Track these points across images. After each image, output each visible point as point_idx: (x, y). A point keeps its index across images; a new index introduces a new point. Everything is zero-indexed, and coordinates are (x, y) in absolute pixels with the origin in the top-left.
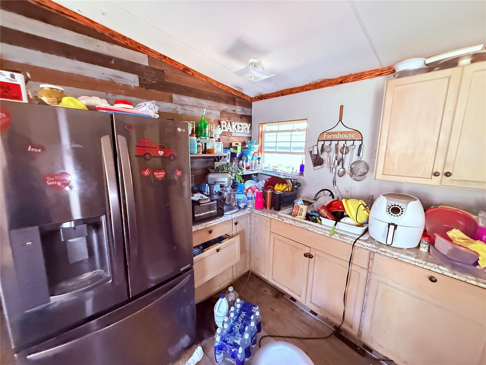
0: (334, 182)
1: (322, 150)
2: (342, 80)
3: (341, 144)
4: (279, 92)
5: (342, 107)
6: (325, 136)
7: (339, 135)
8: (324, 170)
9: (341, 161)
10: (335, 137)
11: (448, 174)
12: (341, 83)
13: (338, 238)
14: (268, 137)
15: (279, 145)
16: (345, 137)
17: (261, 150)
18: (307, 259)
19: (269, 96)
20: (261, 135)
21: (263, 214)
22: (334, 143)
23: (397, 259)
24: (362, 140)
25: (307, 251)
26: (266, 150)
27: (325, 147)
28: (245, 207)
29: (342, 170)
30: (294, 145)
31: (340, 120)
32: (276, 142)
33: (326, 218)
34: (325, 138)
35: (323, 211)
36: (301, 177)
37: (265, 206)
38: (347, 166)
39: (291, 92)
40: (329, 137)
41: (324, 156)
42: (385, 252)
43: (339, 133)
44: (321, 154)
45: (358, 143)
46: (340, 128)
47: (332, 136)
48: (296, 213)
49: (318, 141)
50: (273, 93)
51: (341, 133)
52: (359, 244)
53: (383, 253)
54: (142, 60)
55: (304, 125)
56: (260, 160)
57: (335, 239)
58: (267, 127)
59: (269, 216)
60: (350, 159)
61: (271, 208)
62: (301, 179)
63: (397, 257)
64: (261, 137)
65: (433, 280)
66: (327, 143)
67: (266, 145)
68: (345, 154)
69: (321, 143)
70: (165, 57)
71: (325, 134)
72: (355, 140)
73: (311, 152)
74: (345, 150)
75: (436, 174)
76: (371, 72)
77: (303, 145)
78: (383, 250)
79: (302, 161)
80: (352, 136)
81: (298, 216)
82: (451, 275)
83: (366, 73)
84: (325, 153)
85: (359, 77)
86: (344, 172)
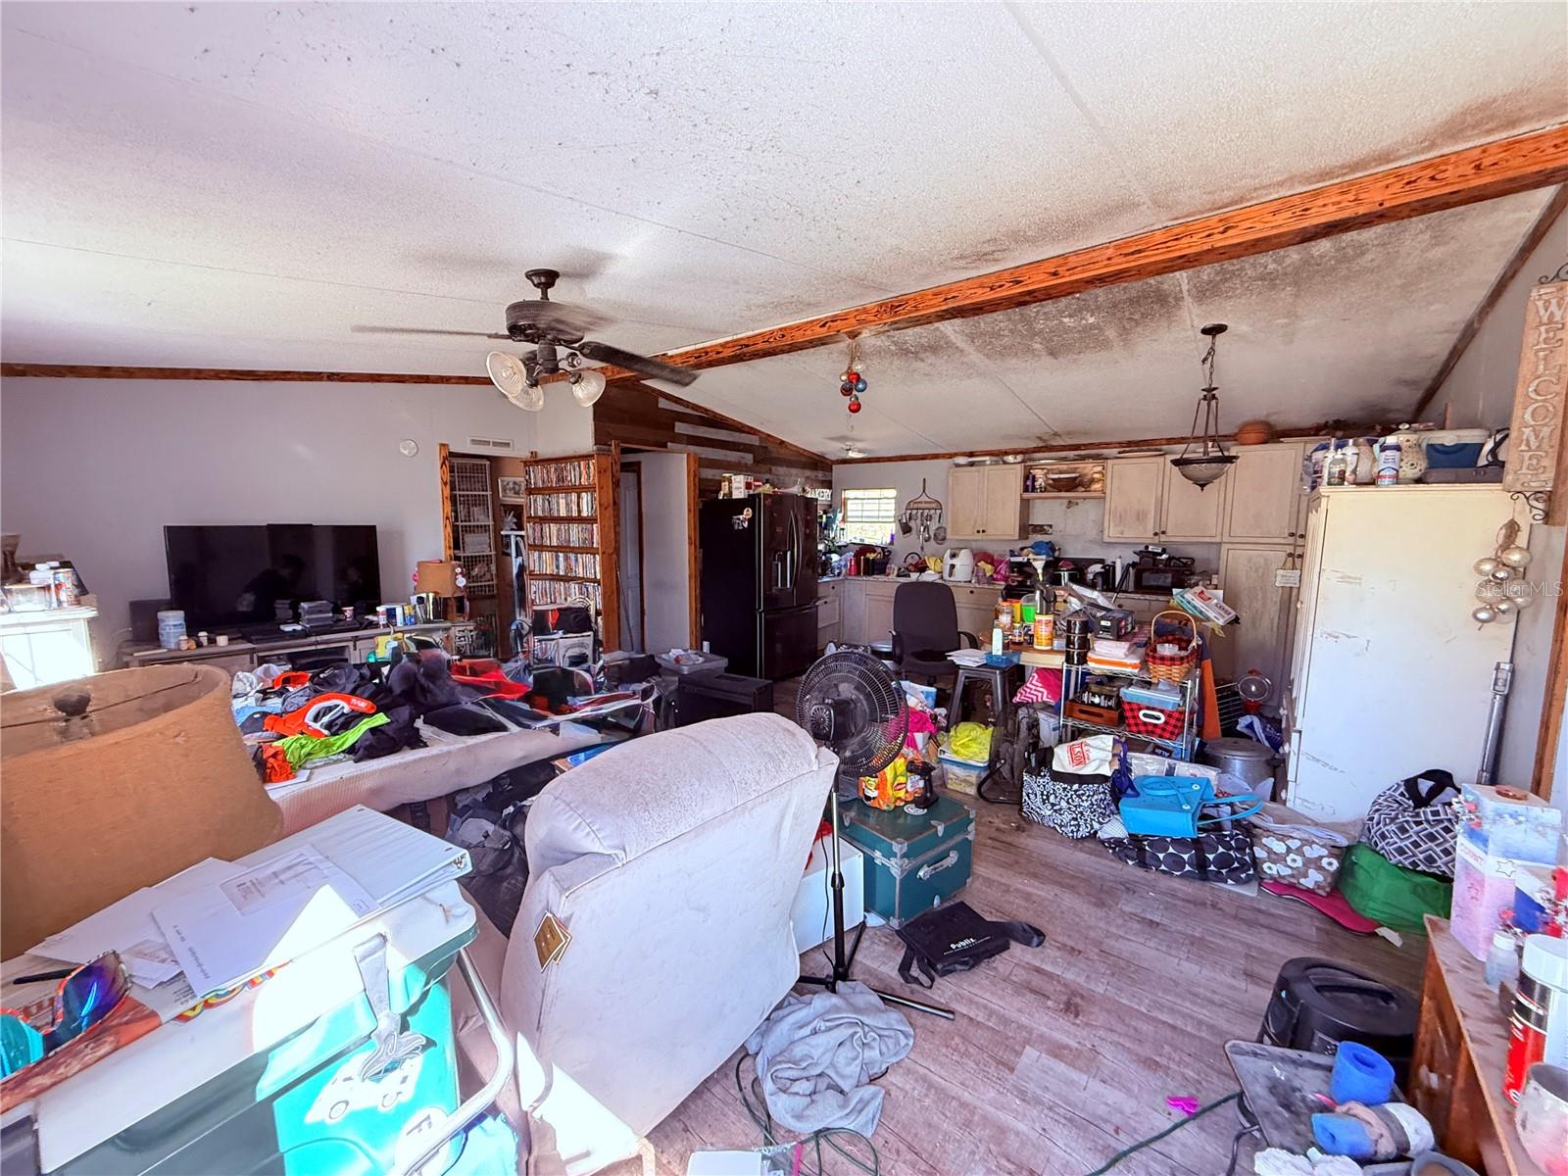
0: (922, 548)
1: (910, 519)
2: (924, 457)
3: (925, 512)
5: (924, 480)
8: (912, 537)
9: (927, 528)
10: (920, 506)
11: (984, 531)
12: (923, 459)
14: (850, 505)
15: (865, 514)
16: (928, 506)
17: (844, 520)
19: (851, 462)
20: (845, 502)
21: (857, 580)
22: (920, 512)
24: (941, 509)
26: (850, 520)
27: (912, 515)
28: (839, 574)
29: (928, 536)
30: (882, 513)
31: (924, 491)
32: (862, 510)
34: (911, 506)
36: (892, 546)
37: (858, 573)
38: (931, 532)
39: (877, 461)
40: (916, 506)
41: (912, 524)
43: (923, 503)
44: (909, 522)
45: (938, 511)
46: (924, 498)
47: (918, 505)
48: (890, 573)
49: (906, 510)
51: (925, 502)
54: (754, 440)
55: (892, 493)
56: (845, 531)
58: (849, 494)
59: (862, 582)
61: (864, 574)
62: (891, 548)
64: (845, 505)
65: (972, 592)
66: (914, 512)
67: (849, 514)
68: (929, 521)
69: (908, 512)
70: (769, 436)
71: (911, 503)
72: (936, 509)
73: (901, 521)
74: (930, 518)
75: (978, 531)
77: (892, 513)
79: (892, 531)
80: (934, 505)
81: (891, 575)
83: (941, 455)
84: (913, 521)
85: (936, 456)
86: (929, 538)
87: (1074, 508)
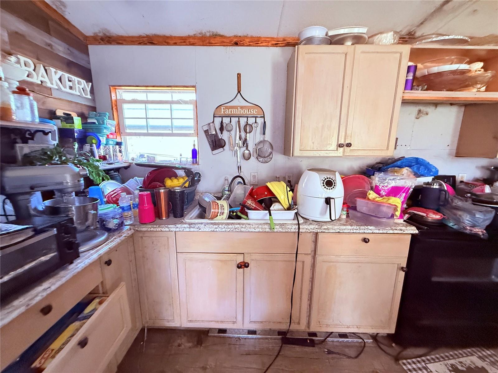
0: (239, 168)
1: (222, 129)
2: (237, 42)
3: (243, 121)
4: (144, 37)
5: (239, 75)
6: (222, 110)
7: (239, 110)
8: (224, 154)
9: (246, 142)
10: (234, 112)
11: (349, 145)
12: (236, 44)
13: (281, 230)
15: (152, 122)
16: (246, 112)
17: (119, 130)
18: (241, 270)
19: (125, 40)
20: (116, 105)
21: (159, 229)
22: (234, 120)
23: (339, 232)
24: (264, 117)
25: (240, 259)
26: (128, 131)
27: (224, 125)
28: (121, 225)
29: (247, 152)
30: (176, 123)
31: (239, 92)
32: (147, 118)
33: (255, 209)
34: (222, 113)
35: (249, 202)
36: (196, 166)
38: (251, 147)
39: (165, 42)
40: (228, 112)
41: (225, 136)
42: (328, 229)
43: (239, 108)
44: (222, 133)
45: (260, 121)
46: (239, 102)
47: (231, 111)
48: (216, 214)
49: (214, 117)
50: (133, 37)
51: (242, 107)
52: (303, 229)
53: (327, 231)
55: (190, 95)
56: (122, 147)
57: (277, 232)
58: (124, 94)
59: (171, 230)
60: (254, 138)
61: (168, 217)
62: (195, 169)
63: (338, 231)
64: (117, 109)
65: (366, 241)
66: (226, 120)
67: (128, 122)
68: (250, 132)
69: (218, 121)
71: (222, 108)
72: (257, 117)
73: (206, 132)
74: (248, 128)
75: (340, 146)
76: (268, 40)
77: (191, 123)
78: (326, 227)
79: (194, 145)
80: (254, 112)
81: (219, 217)
82: (377, 231)
83: (263, 39)
84: (225, 132)
85: (256, 42)
86: (250, 154)
87: (424, 119)
